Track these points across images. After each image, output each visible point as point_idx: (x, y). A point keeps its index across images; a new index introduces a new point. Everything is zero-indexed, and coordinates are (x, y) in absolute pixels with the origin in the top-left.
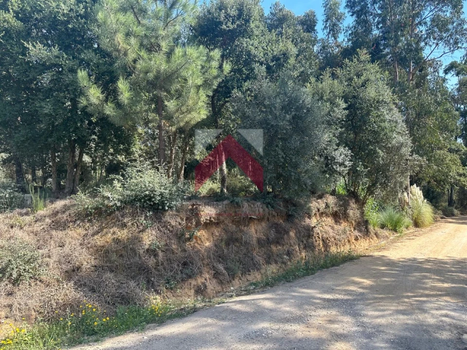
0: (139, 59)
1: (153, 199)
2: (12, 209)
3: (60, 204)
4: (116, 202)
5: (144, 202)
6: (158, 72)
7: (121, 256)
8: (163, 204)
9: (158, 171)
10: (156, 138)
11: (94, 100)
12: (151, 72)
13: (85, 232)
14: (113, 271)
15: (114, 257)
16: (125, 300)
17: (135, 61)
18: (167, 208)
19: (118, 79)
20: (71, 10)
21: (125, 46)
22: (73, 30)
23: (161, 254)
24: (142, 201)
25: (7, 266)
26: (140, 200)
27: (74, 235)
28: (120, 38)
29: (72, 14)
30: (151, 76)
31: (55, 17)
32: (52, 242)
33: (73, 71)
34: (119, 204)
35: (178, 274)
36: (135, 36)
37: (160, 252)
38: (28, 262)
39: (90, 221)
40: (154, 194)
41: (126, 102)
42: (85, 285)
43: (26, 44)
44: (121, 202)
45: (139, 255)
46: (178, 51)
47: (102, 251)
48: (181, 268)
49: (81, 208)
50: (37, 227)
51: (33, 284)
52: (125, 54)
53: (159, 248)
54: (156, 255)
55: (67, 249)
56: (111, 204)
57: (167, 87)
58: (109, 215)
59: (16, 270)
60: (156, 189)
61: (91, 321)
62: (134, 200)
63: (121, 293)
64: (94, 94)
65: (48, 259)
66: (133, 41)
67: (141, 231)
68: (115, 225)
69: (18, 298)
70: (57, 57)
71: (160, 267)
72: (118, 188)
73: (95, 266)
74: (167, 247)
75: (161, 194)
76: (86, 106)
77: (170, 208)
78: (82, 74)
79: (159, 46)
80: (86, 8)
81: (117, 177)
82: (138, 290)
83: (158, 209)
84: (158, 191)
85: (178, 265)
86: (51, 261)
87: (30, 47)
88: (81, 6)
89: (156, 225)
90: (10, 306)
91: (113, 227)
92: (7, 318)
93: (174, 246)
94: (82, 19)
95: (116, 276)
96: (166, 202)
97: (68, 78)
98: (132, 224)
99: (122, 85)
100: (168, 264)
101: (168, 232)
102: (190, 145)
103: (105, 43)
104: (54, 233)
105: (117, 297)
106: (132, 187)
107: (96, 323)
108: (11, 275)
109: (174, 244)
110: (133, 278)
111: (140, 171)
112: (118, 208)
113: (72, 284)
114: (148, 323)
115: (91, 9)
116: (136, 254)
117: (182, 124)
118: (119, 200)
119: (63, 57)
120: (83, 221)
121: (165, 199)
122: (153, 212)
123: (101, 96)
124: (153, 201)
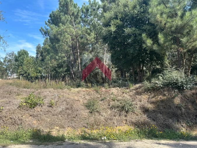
0: (167, 23)
1: (178, 84)
2: (122, 87)
3: (138, 85)
4: (161, 85)
5: (173, 85)
6: (177, 26)
7: (164, 108)
8: (183, 86)
9: (179, 71)
10: (175, 56)
11: (149, 45)
12: (173, 27)
13: (149, 97)
14: (161, 114)
15: (161, 108)
16: (168, 127)
17: (165, 24)
18: (185, 88)
19: (158, 34)
20: (138, 11)
21: (161, 19)
22: (139, 19)
23: (183, 109)
24: (172, 85)
25: (124, 106)
26: (171, 84)
27: (145, 98)
28: (158, 16)
29: (138, 13)
30: (173, 29)
31: (133, 16)
32: (137, 99)
33: (140, 35)
34: (162, 86)
35: (193, 120)
36: (165, 13)
37: (183, 108)
38: (130, 105)
39: (150, 92)
40: (178, 82)
41: (162, 42)
42: (150, 117)
43: (124, 30)
44: (163, 85)
45: (173, 109)
46: (188, 14)
47: (156, 105)
48: (194, 117)
49: (146, 87)
50: (131, 93)
51: (132, 114)
52: (161, 22)
53: (182, 107)
54: (181, 110)
55: (142, 103)
56: (158, 86)
57: (182, 32)
58: (158, 90)
59: (127, 108)
60: (179, 79)
61: (155, 131)
62: (168, 84)
63: (166, 123)
64: (149, 42)
65: (136, 105)
66: (164, 16)
67: (172, 98)
68: (161, 94)
69: (128, 118)
70: (134, 31)
71: (183, 115)
72: (161, 79)
73: (154, 111)
74: (186, 107)
75: (182, 82)
76: (146, 48)
77: (186, 88)
78: (144, 35)
79: (176, 14)
80: (144, 9)
81: (160, 74)
82: (173, 124)
83: (180, 89)
84: (180, 80)
85: (193, 116)
86: (138, 107)
87: (125, 30)
88: (142, 8)
89: (180, 95)
90: (126, 120)
91: (160, 95)
92: (126, 124)
93: (190, 107)
94: (142, 13)
95: (163, 116)
96: (184, 85)
97: (138, 38)
98: (168, 95)
99: (160, 36)
100: (187, 115)
101: (186, 100)
102: (193, 57)
103: (152, 20)
104: (137, 96)
105: (164, 125)
106: (167, 79)
107: (157, 133)
108: (126, 109)
109: (190, 106)
110: (171, 118)
111: (170, 72)
112: (162, 88)
113: (146, 116)
114: (180, 139)
115: (146, 9)
116: (171, 108)
117: (190, 48)
118: (161, 84)
119: (136, 30)
120: (147, 92)
121: (183, 84)
122: (178, 90)
123: (152, 42)
124: (177, 85)
